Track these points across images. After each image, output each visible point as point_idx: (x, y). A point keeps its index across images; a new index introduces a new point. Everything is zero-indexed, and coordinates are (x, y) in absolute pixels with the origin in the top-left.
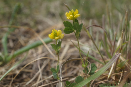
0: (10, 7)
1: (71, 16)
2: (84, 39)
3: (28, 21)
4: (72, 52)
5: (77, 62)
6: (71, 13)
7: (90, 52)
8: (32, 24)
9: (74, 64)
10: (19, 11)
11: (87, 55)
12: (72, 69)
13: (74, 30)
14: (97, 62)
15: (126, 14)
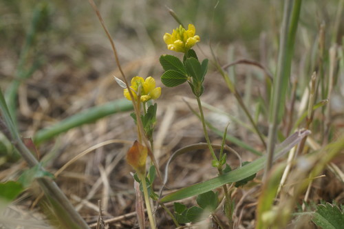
0: (17, 12)
1: (178, 41)
2: (212, 95)
3: (66, 48)
4: (183, 129)
5: (198, 154)
6: (178, 35)
7: (231, 127)
8: (77, 56)
9: (189, 159)
10: (43, 23)
11: (223, 135)
12: (185, 173)
13: (187, 76)
14: (250, 153)
15: (321, 31)
